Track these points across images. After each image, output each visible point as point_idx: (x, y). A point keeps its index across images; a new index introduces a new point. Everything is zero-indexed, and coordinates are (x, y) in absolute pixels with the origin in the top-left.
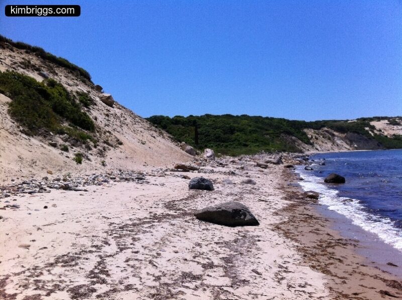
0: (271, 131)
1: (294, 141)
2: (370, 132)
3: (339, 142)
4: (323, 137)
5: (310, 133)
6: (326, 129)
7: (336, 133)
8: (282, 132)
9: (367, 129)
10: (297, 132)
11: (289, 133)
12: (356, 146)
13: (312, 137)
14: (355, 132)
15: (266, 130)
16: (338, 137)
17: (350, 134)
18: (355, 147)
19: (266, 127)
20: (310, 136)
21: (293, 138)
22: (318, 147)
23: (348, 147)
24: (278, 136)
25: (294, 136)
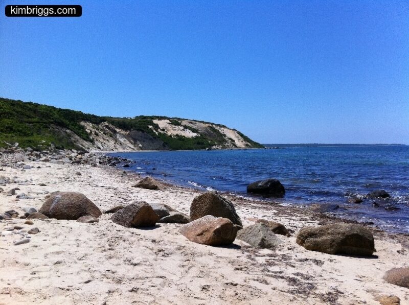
0: (36, 120)
1: (69, 136)
2: (154, 131)
3: (122, 140)
4: (104, 133)
5: (89, 127)
6: (106, 124)
7: (118, 130)
8: (52, 123)
9: (151, 127)
10: (72, 125)
11: (62, 125)
12: (140, 145)
13: (91, 132)
14: (139, 130)
15: (29, 117)
16: (120, 134)
17: (134, 132)
18: (140, 147)
19: (28, 113)
20: (89, 131)
21: (68, 131)
22: (100, 145)
23: (132, 146)
24: (46, 127)
25: (69, 129)
